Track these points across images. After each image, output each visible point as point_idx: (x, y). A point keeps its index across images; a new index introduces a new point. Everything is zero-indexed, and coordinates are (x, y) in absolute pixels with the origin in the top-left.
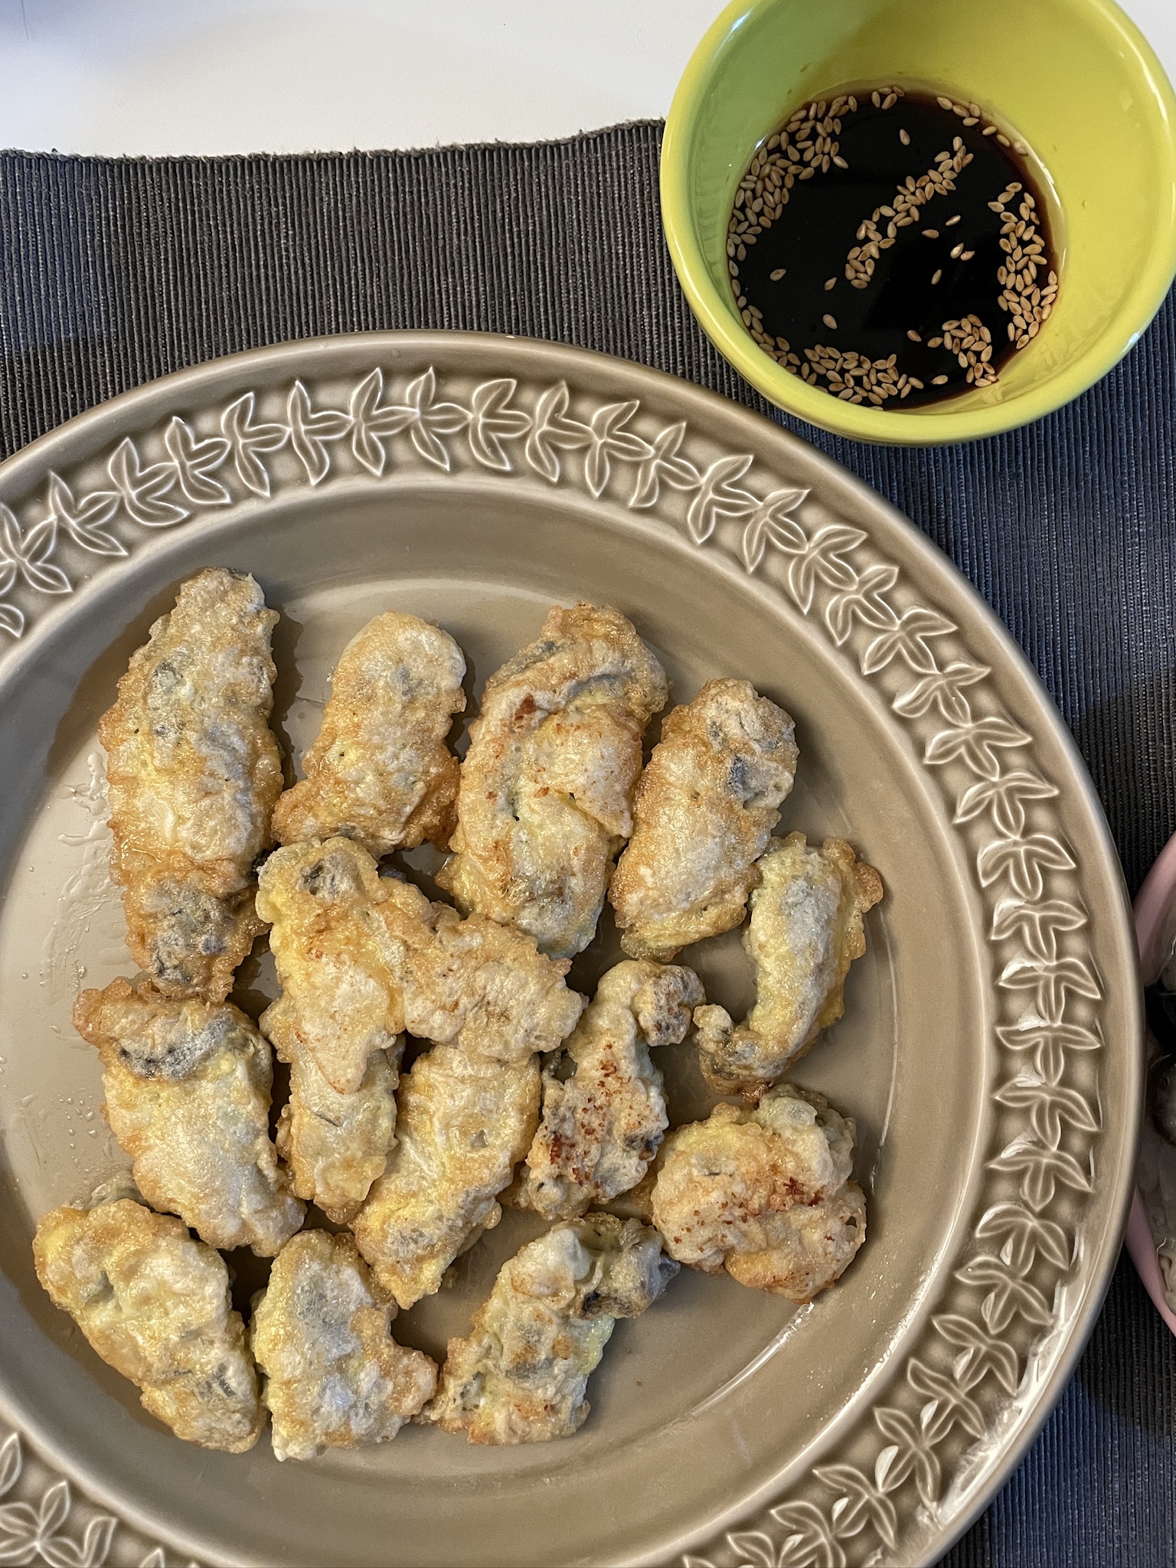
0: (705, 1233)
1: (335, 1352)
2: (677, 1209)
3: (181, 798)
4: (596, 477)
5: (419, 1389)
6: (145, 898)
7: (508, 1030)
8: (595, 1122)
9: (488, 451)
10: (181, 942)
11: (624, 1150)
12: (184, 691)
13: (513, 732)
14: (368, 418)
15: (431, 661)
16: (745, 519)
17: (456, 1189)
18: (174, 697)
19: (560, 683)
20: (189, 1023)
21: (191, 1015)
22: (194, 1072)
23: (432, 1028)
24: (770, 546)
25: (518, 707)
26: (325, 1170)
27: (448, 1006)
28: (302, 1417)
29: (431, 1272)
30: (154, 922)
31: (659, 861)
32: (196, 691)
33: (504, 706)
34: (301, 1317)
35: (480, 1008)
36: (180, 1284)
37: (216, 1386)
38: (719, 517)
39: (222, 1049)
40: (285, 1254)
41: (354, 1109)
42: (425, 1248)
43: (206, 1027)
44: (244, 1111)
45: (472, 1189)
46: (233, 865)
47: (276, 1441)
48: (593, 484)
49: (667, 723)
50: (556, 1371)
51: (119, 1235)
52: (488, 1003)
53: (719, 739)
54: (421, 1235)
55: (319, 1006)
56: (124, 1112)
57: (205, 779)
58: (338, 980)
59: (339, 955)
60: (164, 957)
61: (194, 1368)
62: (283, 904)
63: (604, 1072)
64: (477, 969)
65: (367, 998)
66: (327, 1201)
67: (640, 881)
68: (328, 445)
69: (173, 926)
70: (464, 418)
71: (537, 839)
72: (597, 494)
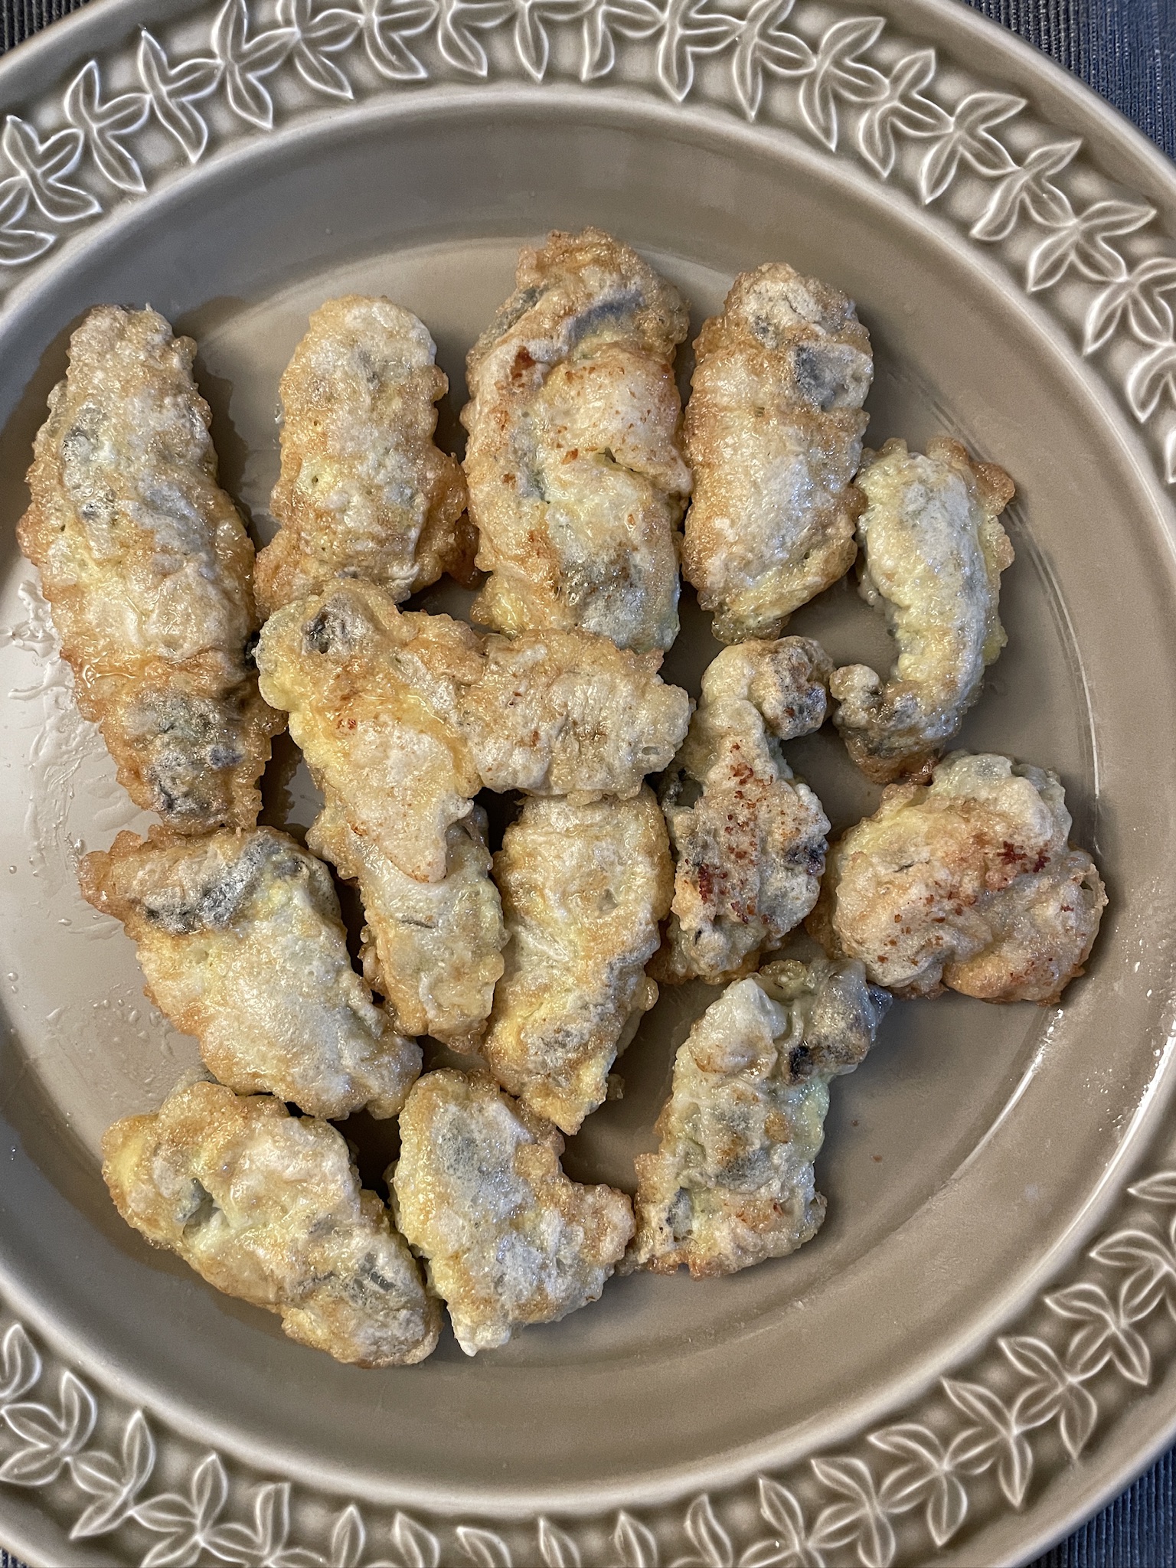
0: (914, 942)
1: (503, 1206)
2: (871, 921)
3: (136, 588)
4: (533, 54)
5: (615, 1228)
6: (125, 719)
7: (606, 750)
8: (743, 841)
9: (393, 58)
10: (183, 759)
11: (787, 869)
12: (104, 455)
13: (514, 394)
14: (239, 56)
15: (391, 336)
16: (730, 50)
17: (596, 964)
18: (92, 468)
19: (556, 323)
20: (221, 857)
21: (220, 848)
22: (242, 911)
23: (515, 773)
24: (769, 78)
25: (513, 364)
26: (432, 988)
27: (527, 739)
28: (483, 1293)
29: (593, 1079)
30: (145, 748)
31: (735, 506)
32: (119, 453)
33: (494, 368)
34: (451, 1171)
35: (567, 733)
36: (291, 1168)
37: (368, 1282)
38: (698, 58)
39: (268, 876)
40: (411, 1103)
41: (446, 902)
42: (576, 1050)
43: (242, 854)
44: (316, 946)
45: (615, 959)
46: (220, 655)
47: (460, 1332)
48: (532, 65)
49: (700, 344)
50: (776, 1160)
51: (202, 1129)
52: (575, 723)
53: (770, 335)
54: (568, 1034)
55: (371, 787)
56: (169, 983)
57: (160, 558)
58: (384, 747)
59: (376, 717)
60: (167, 784)
61: (336, 1266)
62: (294, 682)
63: (738, 779)
64: (549, 686)
65: (425, 760)
66: (445, 1026)
67: (718, 537)
68: (199, 105)
69: (168, 744)
70: (354, 24)
71: (579, 517)
72: (539, 76)
